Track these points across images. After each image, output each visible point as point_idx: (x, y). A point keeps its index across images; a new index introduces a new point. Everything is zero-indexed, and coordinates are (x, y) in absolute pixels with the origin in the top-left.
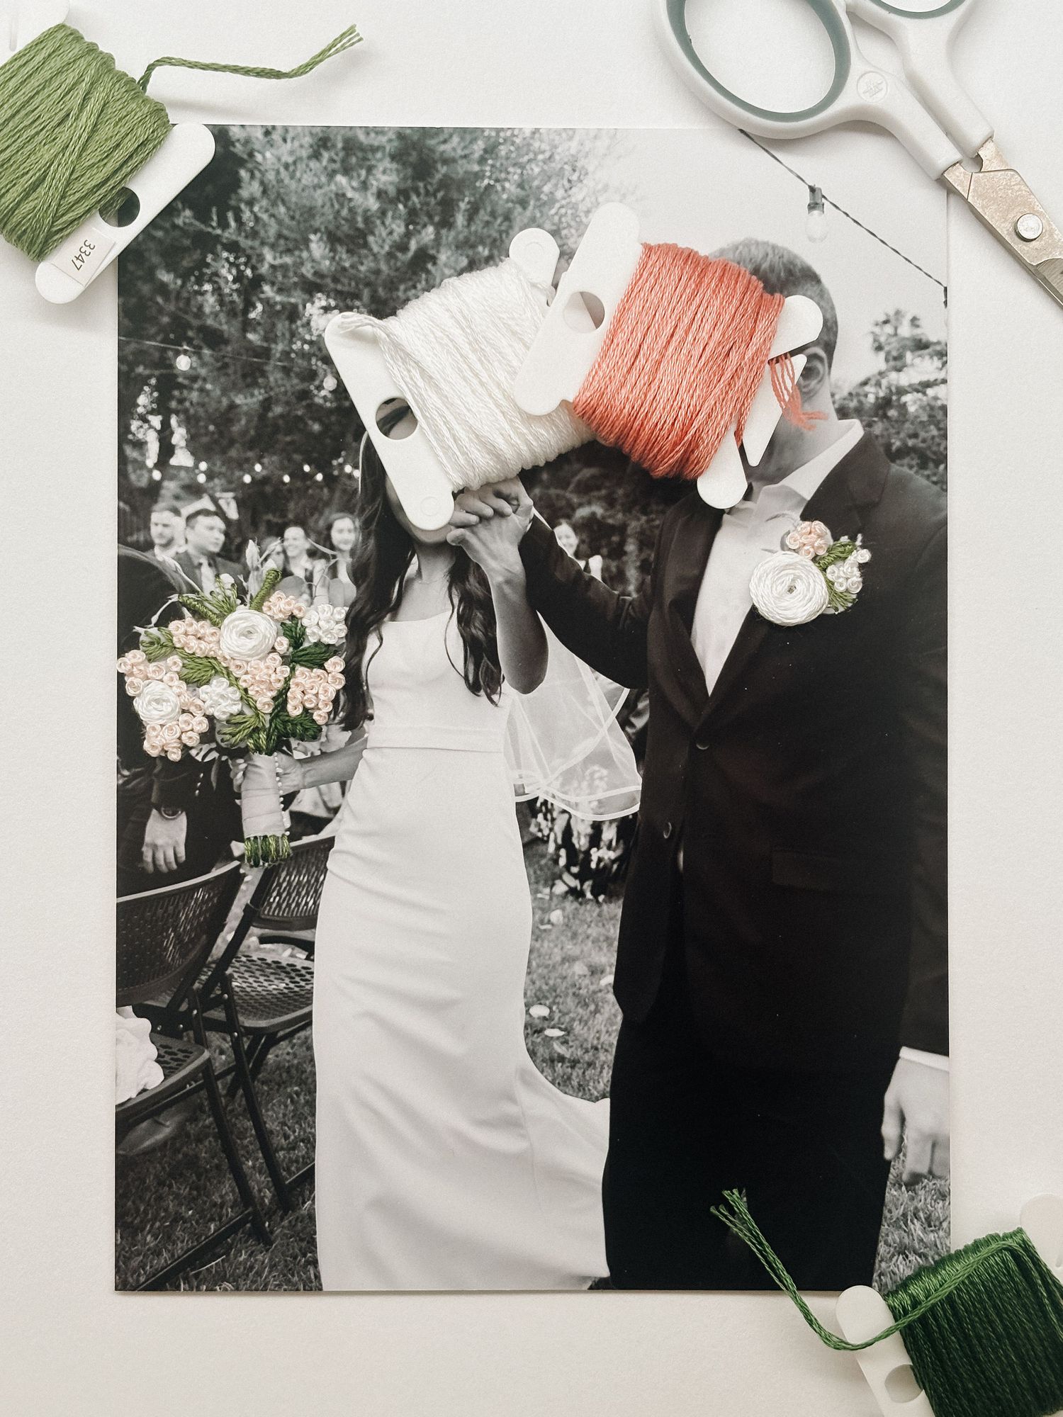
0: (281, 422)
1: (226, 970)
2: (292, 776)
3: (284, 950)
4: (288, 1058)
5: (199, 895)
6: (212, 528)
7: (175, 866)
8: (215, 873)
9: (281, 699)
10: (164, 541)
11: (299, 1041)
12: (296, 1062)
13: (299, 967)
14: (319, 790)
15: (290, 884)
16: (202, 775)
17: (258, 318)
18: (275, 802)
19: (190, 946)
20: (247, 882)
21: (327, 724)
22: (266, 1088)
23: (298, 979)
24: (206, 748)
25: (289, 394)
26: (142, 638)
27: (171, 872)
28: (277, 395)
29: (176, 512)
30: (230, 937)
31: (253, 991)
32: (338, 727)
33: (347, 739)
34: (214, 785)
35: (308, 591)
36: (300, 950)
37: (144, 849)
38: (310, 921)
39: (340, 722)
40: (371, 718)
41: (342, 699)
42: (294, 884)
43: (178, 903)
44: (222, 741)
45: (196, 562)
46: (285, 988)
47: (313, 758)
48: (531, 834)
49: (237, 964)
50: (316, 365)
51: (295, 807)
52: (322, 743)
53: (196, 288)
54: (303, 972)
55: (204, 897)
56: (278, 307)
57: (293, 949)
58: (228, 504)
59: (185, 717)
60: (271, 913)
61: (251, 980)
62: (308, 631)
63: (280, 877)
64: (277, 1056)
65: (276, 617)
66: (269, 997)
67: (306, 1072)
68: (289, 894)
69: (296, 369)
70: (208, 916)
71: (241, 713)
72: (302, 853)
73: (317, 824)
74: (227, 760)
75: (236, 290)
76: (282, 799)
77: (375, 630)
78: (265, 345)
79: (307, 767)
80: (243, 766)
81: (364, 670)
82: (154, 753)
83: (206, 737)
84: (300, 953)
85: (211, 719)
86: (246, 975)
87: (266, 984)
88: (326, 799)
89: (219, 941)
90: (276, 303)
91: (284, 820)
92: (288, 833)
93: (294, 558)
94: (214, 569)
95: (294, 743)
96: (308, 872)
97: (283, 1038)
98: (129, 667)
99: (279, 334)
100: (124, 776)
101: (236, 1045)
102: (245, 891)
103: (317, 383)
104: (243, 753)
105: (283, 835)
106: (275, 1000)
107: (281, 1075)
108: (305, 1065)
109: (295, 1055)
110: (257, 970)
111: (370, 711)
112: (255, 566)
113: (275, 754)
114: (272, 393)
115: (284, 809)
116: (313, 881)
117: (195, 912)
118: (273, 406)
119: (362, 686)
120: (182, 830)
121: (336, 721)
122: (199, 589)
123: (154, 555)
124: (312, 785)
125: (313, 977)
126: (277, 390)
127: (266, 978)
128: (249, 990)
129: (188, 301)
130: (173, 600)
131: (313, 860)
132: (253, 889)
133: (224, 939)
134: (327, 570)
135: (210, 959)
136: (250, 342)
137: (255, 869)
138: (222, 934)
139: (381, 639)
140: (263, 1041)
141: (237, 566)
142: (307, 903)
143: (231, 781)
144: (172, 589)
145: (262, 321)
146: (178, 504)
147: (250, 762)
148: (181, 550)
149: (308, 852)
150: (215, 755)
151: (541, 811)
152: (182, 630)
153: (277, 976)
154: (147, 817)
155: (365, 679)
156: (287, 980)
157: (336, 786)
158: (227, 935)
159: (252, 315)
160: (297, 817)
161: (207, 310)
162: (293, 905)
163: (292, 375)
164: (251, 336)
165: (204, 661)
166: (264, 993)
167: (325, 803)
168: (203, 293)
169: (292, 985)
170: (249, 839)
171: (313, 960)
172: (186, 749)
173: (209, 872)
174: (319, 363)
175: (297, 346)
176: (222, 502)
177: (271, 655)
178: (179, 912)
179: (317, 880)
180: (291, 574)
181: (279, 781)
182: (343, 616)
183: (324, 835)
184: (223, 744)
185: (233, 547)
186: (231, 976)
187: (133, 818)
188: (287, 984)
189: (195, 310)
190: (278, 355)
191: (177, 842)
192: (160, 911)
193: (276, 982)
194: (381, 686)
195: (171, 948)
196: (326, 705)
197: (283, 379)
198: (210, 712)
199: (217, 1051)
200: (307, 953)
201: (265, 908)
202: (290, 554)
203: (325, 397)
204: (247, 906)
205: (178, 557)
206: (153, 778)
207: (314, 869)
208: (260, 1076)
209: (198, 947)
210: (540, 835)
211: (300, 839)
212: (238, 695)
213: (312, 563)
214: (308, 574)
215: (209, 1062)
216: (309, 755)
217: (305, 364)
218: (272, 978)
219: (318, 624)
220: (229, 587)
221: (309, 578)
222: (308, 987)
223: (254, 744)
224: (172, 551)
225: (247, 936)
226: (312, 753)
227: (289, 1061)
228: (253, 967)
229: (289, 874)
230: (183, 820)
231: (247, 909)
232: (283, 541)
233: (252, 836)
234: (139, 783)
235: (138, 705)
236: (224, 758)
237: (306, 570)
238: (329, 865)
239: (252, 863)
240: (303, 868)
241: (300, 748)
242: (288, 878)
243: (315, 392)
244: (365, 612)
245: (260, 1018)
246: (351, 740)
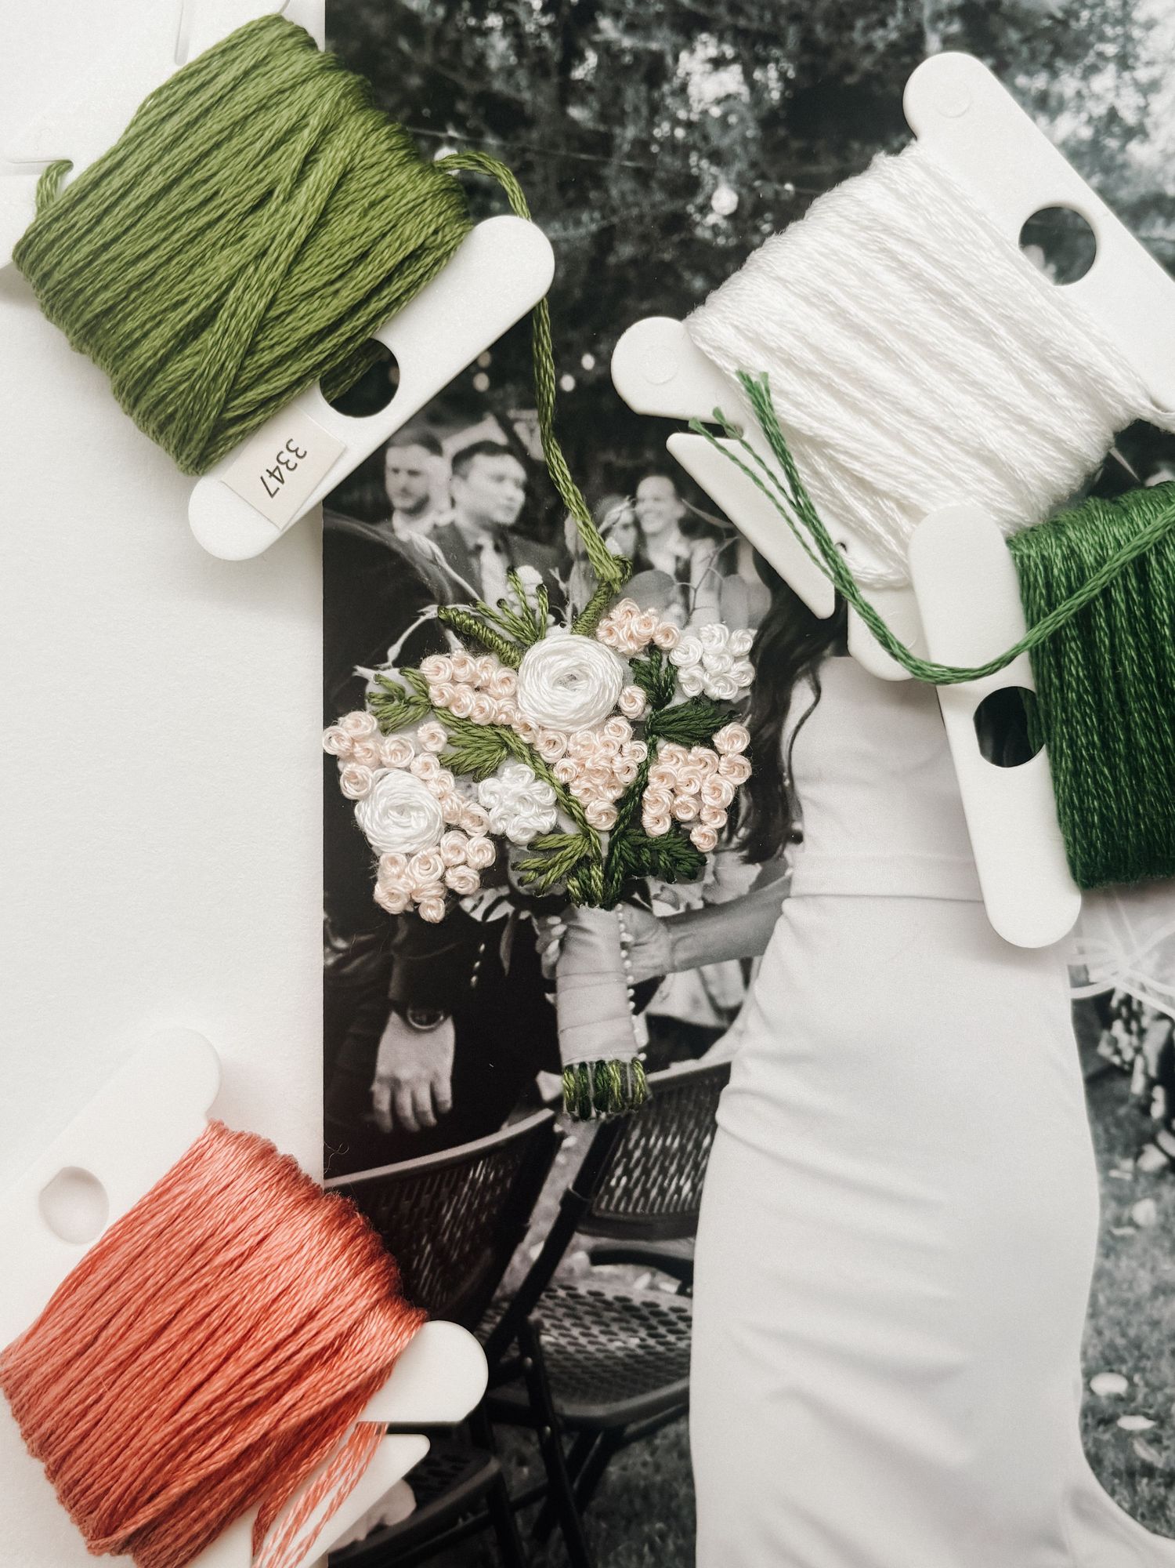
0: (632, 274)
1: (530, 1312)
2: (652, 949)
3: (637, 1277)
4: (644, 1472)
5: (479, 1173)
6: (500, 479)
7: (432, 1119)
8: (507, 1132)
9: (631, 803)
10: (409, 503)
11: (666, 1442)
12: (658, 1478)
13: (664, 1308)
14: (702, 976)
15: (647, 1152)
16: (483, 947)
17: (589, 78)
18: (615, 996)
19: (462, 1268)
20: (568, 1149)
21: (716, 851)
22: (604, 1525)
23: (662, 1330)
24: (490, 895)
25: (648, 220)
26: (372, 688)
27: (425, 1128)
28: (624, 222)
29: (434, 447)
30: (535, 1253)
31: (579, 1352)
32: (736, 856)
33: (753, 879)
34: (506, 964)
35: (680, 599)
36: (666, 1277)
37: (376, 1087)
38: (686, 1222)
39: (741, 847)
40: (798, 838)
41: (744, 803)
42: (656, 1152)
43: (440, 1187)
44: (521, 882)
45: (471, 543)
46: (640, 1346)
47: (689, 916)
48: (1102, 1059)
49: (549, 1303)
50: (698, 166)
51: (656, 1007)
52: (706, 887)
53: (472, 22)
54: (673, 1317)
55: (486, 1177)
56: (627, 59)
57: (653, 1275)
58: (532, 431)
59: (453, 838)
60: (612, 1208)
61: (576, 1332)
62: (682, 675)
63: (628, 1140)
64: (624, 1468)
65: (623, 649)
66: (609, 1363)
67: (677, 1495)
68: (646, 1172)
69: (661, 175)
70: (494, 1212)
71: (556, 830)
72: (671, 1094)
73: (697, 1039)
74: (529, 919)
75: (549, 27)
76: (631, 992)
77: (805, 673)
78: (602, 128)
79: (678, 932)
80: (559, 930)
81: (785, 748)
82: (394, 907)
83: (491, 876)
84: (668, 1281)
85: (500, 841)
86: (567, 1323)
87: (603, 1339)
88: (714, 991)
89: (516, 1259)
90: (623, 51)
91: (637, 1031)
92: (643, 1057)
93: (655, 535)
94: (504, 557)
95: (654, 886)
96: (681, 1130)
97: (638, 1436)
98: (346, 744)
99: (628, 108)
100: (336, 950)
101: (549, 1450)
102: (564, 1167)
103: (700, 200)
104: (561, 905)
105: (634, 1060)
106: (619, 1368)
107: (631, 1502)
108: (675, 1485)
109: (658, 1468)
110: (587, 1313)
111: (797, 826)
112: (581, 551)
113: (620, 906)
114: (615, 220)
115: (636, 1012)
116: (690, 1147)
117: (470, 1205)
118: (616, 243)
119: (781, 779)
120: (445, 1051)
121: (733, 846)
122: (478, 598)
123: (392, 530)
124: (689, 965)
125: (690, 1326)
126: (624, 213)
127: (603, 1328)
128: (571, 1349)
129: (457, 46)
130: (428, 616)
131: (691, 1107)
132: (578, 1161)
133: (525, 1257)
134: (716, 559)
135: (498, 1293)
136: (574, 123)
137: (583, 1125)
138: (523, 1246)
139: (818, 690)
140: (598, 1441)
141: (547, 551)
142: (679, 1190)
143: (537, 958)
144: (425, 594)
145: (597, 85)
146: (437, 432)
147: (572, 923)
148: (444, 520)
149: (681, 1091)
150: (506, 909)
151: (1119, 1016)
152: (446, 674)
153: (624, 1325)
154: (380, 1027)
155: (786, 764)
156: (643, 1333)
157: (733, 967)
158: (532, 1249)
159: (578, 73)
160: (660, 1026)
161: (493, 63)
162: (654, 1193)
163: (654, 185)
164: (576, 112)
165: (488, 733)
166: (600, 1356)
167: (712, 999)
168: (485, 33)
169: (651, 1342)
170: (570, 1068)
171: (690, 1296)
172: (453, 898)
173: (496, 1129)
174: (704, 163)
175: (662, 130)
176: (520, 429)
177: (614, 721)
178: (440, 1209)
179: (698, 1145)
180: (649, 566)
181: (627, 958)
182: (748, 646)
183: (713, 1058)
184: (522, 889)
185: (541, 515)
186: (539, 1325)
187: (351, 1030)
188: (642, 1340)
189: (470, 63)
190: (626, 147)
191: (436, 1075)
192: (406, 1204)
193: (623, 1335)
194: (817, 778)
195: (426, 1273)
196: (715, 815)
197: (635, 192)
198: (498, 828)
199: (514, 1461)
200: (679, 1282)
201: (602, 1198)
202: (649, 527)
203: (715, 228)
204: (567, 1194)
205: (438, 534)
206: (392, 953)
207: (691, 1125)
208: (593, 1503)
209: (477, 1271)
210: (1116, 1060)
211: (666, 1067)
212: (551, 797)
213: (688, 546)
214: (681, 565)
215: (498, 1480)
216: (682, 910)
217: (678, 164)
218: (615, 1328)
219: (701, 662)
220: (533, 590)
221: (684, 573)
222: (682, 1345)
223: (581, 890)
224: (426, 522)
225: (568, 1250)
226: (688, 906)
227: (645, 1478)
228: (579, 1307)
229: (646, 1134)
230: (447, 1033)
231: (567, 1200)
232: (634, 504)
233: (576, 1061)
234: (364, 964)
235: (365, 816)
236: (524, 915)
237: (678, 559)
238: (721, 1116)
239: (576, 1113)
240: (672, 1122)
241: (666, 895)
242: (643, 1142)
243: (697, 217)
244: (788, 638)
245: (593, 1400)
246: (761, 882)
